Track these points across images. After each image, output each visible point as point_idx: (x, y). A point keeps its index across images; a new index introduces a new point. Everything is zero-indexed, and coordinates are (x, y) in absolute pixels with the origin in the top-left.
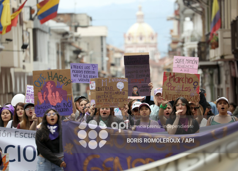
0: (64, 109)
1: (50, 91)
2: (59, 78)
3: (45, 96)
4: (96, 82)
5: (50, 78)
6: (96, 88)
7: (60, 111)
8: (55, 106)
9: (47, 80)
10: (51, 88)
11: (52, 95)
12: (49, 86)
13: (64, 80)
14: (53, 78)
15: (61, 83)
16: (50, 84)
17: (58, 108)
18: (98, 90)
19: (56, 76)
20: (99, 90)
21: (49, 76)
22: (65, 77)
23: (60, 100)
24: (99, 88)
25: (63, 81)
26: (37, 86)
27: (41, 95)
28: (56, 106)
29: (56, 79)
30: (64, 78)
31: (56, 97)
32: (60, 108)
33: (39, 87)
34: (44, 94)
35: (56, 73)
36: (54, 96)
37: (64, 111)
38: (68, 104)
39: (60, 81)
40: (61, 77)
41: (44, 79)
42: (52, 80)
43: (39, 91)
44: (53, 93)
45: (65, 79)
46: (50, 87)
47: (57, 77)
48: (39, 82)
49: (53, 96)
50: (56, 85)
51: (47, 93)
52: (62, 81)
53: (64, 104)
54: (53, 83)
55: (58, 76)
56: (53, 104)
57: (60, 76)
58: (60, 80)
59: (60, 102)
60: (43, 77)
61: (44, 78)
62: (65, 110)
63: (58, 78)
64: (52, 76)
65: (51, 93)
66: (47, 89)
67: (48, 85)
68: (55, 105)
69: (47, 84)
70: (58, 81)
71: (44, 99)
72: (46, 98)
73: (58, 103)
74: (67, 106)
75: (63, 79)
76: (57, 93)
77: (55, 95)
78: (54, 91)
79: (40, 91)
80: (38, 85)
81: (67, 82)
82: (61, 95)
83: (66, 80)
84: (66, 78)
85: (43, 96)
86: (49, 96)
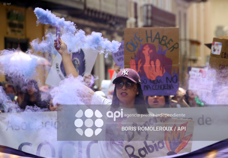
0: (166, 86)
1: (148, 58)
2: (162, 40)
3: (139, 66)
4: (223, 45)
5: (149, 39)
6: (222, 53)
7: (161, 88)
8: (154, 81)
9: (143, 42)
10: (150, 54)
11: (150, 64)
13: (169, 44)
14: (153, 39)
15: (165, 48)
16: (149, 49)
17: (158, 84)
19: (157, 37)
21: (147, 38)
22: (171, 40)
23: (161, 72)
25: (168, 45)
26: (130, 50)
27: (135, 63)
28: (156, 81)
29: (157, 41)
30: (169, 41)
31: (155, 67)
32: (161, 84)
33: (132, 51)
34: (139, 63)
35: (158, 33)
36: (153, 66)
37: (166, 89)
38: (172, 78)
39: (163, 45)
40: (165, 38)
41: (139, 40)
42: (152, 43)
43: (132, 58)
44: (152, 62)
45: (171, 42)
46: (149, 52)
47: (159, 39)
48: (132, 44)
49: (151, 66)
50: (157, 49)
51: (143, 62)
52: (165, 45)
53: (167, 78)
54: (152, 47)
55: (161, 37)
56: (152, 78)
57: (163, 37)
58: (163, 43)
59: (161, 75)
60: (139, 37)
61: (141, 39)
62: (168, 88)
63: (161, 40)
64: (151, 37)
65: (149, 62)
66: (143, 55)
67: (144, 50)
68: (154, 78)
69: (144, 48)
70: (160, 45)
71: (139, 70)
72: (142, 68)
73: (159, 77)
74: (170, 82)
75: (167, 41)
76: (158, 62)
77: (155, 64)
79: (133, 57)
80: (132, 48)
81: (173, 46)
82: (163, 65)
83: (172, 44)
84: (172, 41)
85: (137, 65)
86: (146, 65)
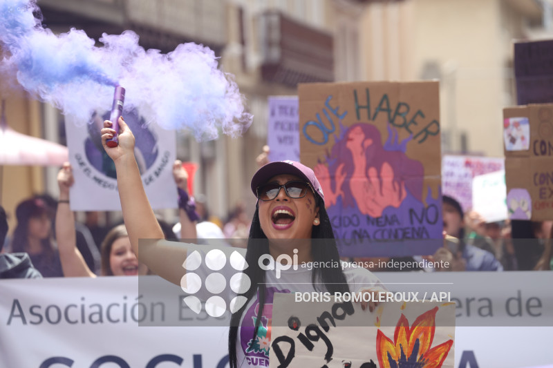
0: (410, 231)
1: (360, 161)
2: (397, 113)
3: (340, 181)
5: (363, 112)
6: (533, 143)
7: (396, 236)
8: (377, 218)
9: (350, 119)
10: (366, 151)
11: (368, 177)
12: (357, 142)
13: (415, 123)
14: (373, 111)
15: (403, 134)
16: (362, 137)
17: (388, 227)
18: (538, 151)
19: (384, 106)
20: (543, 153)
21: (358, 108)
22: (420, 113)
23: (396, 196)
24: (543, 143)
25: (412, 127)
26: (313, 142)
27: (327, 175)
28: (383, 220)
29: (383, 117)
30: (415, 117)
31: (381, 184)
32: (396, 226)
33: (320, 144)
34: (338, 173)
35: (385, 97)
36: (374, 180)
37: (408, 238)
38: (425, 212)
39: (400, 126)
40: (403, 109)
41: (337, 115)
42: (371, 122)
43: (319, 162)
44: (373, 171)
45: (419, 119)
46: (362, 145)
47: (388, 110)
48: (319, 126)
49: (370, 182)
50: (384, 138)
51: (349, 170)
52: (405, 125)
53: (411, 211)
54: (370, 132)
55: (393, 106)
56: (372, 210)
57: (399, 105)
58: (399, 120)
59: (396, 204)
60: (338, 108)
61: (341, 112)
62: (416, 236)
63: (392, 114)
64: (368, 107)
65: (363, 170)
66: (349, 153)
67: (351, 140)
68: (377, 213)
69: (351, 136)
70: (391, 126)
71: (338, 191)
72: (346, 187)
73: (390, 207)
74: (421, 222)
75: (409, 117)
76: (387, 170)
77: (379, 177)
78: (375, 161)
79: (323, 159)
80: (318, 136)
81: (425, 130)
82: (399, 178)
83: (422, 123)
84: (423, 116)
85: (333, 178)
86: (358, 180)
